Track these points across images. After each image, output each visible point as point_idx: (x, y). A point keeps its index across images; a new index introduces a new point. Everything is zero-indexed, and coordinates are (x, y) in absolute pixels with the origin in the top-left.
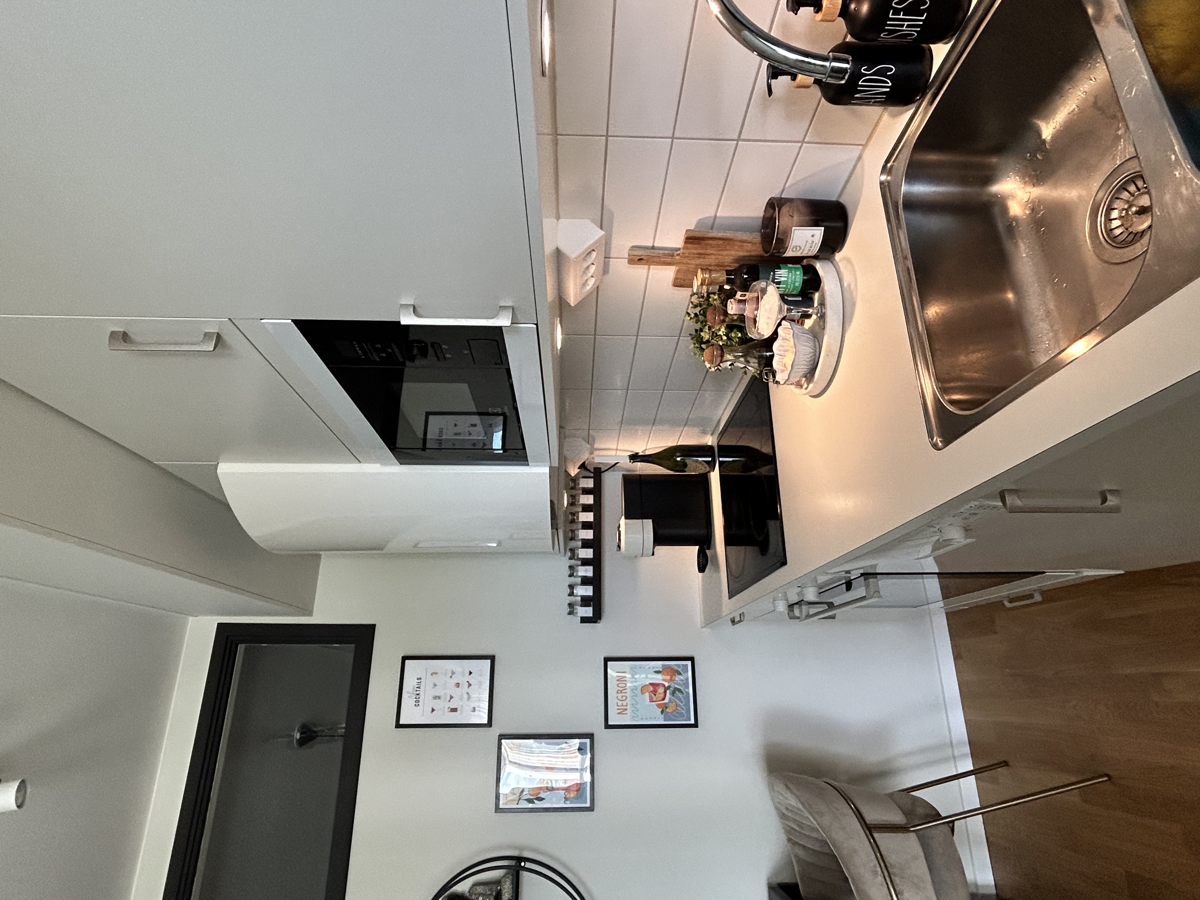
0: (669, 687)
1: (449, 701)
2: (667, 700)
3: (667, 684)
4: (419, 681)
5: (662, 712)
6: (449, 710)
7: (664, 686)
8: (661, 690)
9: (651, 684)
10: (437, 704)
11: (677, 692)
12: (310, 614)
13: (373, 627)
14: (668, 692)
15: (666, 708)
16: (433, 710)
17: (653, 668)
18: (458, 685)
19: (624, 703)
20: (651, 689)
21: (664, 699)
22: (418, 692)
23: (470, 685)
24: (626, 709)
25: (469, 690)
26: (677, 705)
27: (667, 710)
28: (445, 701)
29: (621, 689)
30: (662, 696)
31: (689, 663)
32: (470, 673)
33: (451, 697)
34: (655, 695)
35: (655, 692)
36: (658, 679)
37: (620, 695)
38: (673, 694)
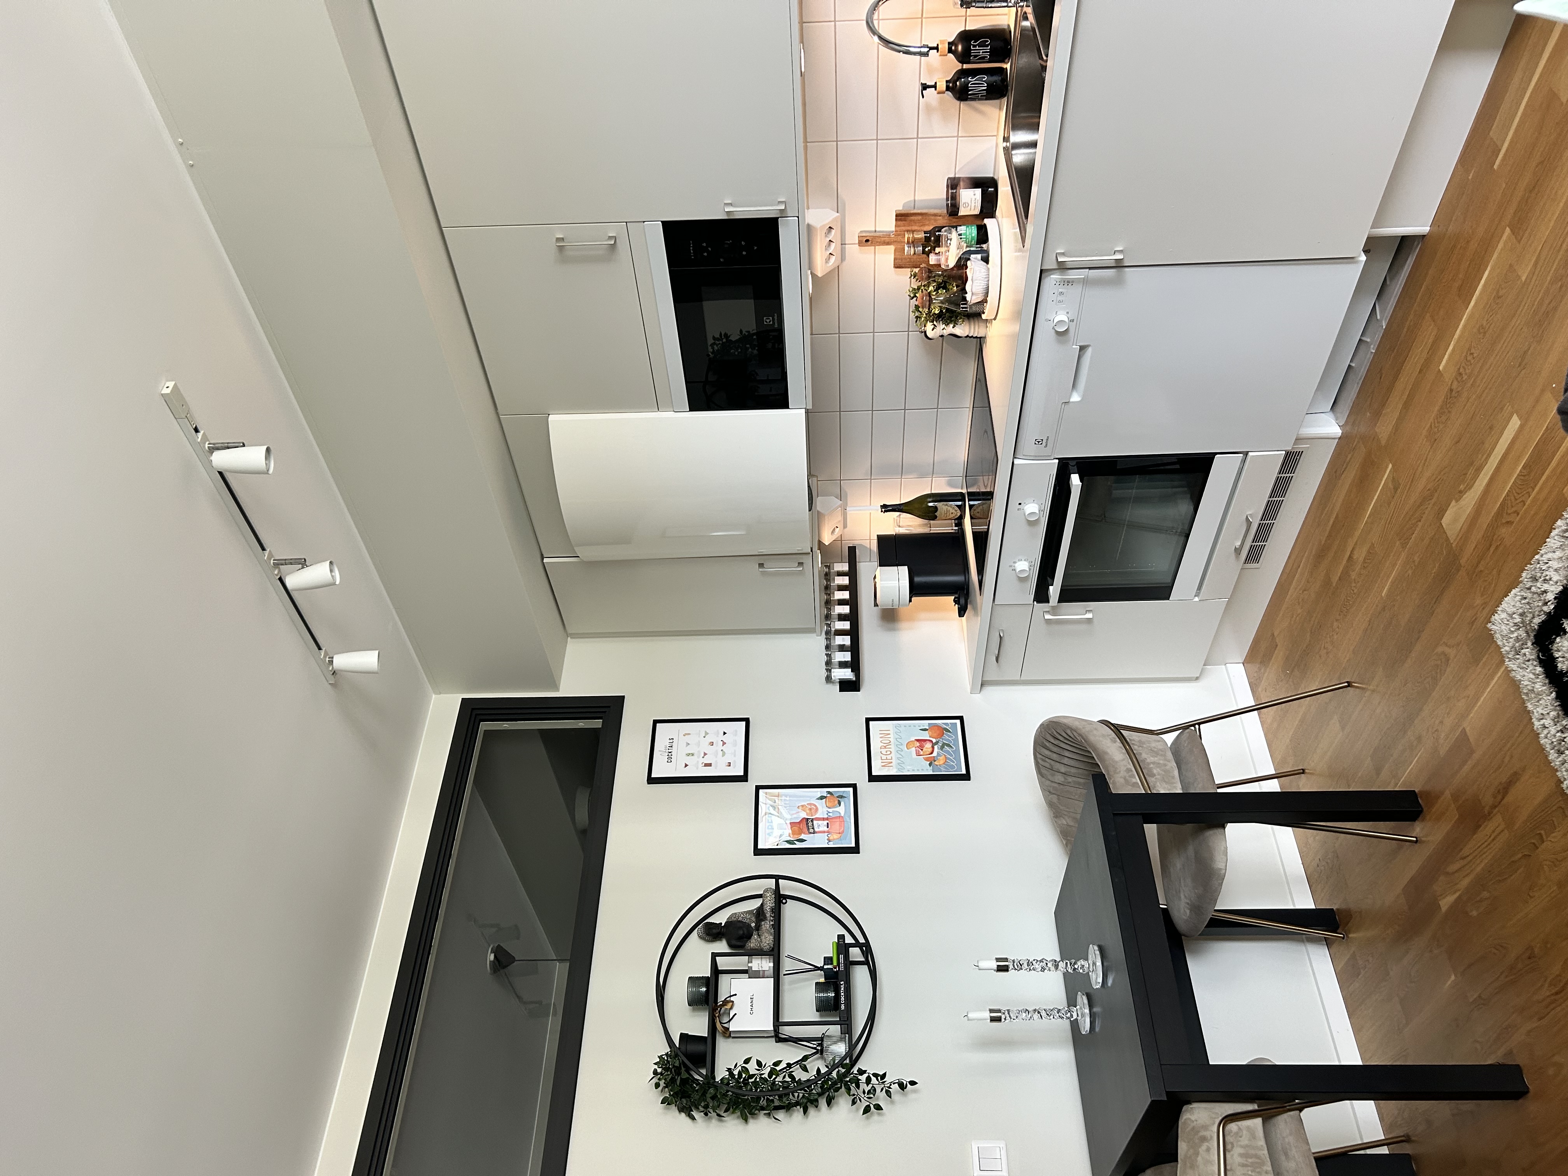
0: (937, 743)
1: (703, 757)
2: (935, 754)
3: (934, 741)
4: (671, 741)
5: (930, 765)
6: (703, 765)
7: (931, 741)
8: (928, 746)
9: (918, 740)
10: (688, 760)
11: (945, 747)
12: (556, 688)
13: (621, 699)
14: (936, 747)
15: (935, 761)
16: (686, 765)
17: (919, 726)
18: (712, 744)
19: (889, 757)
20: (918, 744)
21: (932, 753)
22: (670, 751)
23: (724, 743)
24: (892, 762)
25: (724, 748)
26: (946, 758)
27: (936, 763)
28: (699, 757)
29: (885, 745)
30: (930, 750)
31: (958, 722)
32: (725, 733)
33: (705, 754)
34: (922, 750)
35: (921, 748)
36: (925, 736)
37: (884, 751)
38: (942, 748)
